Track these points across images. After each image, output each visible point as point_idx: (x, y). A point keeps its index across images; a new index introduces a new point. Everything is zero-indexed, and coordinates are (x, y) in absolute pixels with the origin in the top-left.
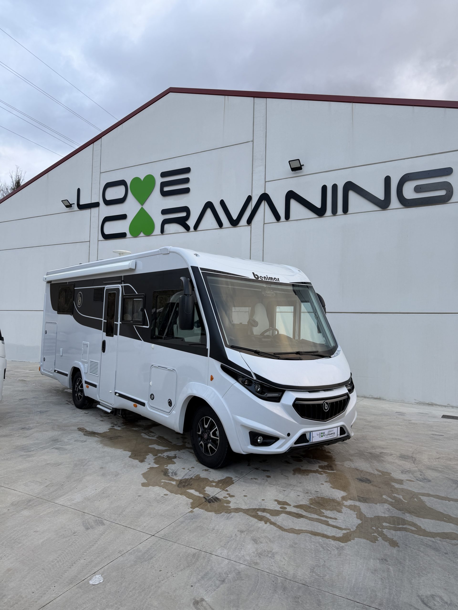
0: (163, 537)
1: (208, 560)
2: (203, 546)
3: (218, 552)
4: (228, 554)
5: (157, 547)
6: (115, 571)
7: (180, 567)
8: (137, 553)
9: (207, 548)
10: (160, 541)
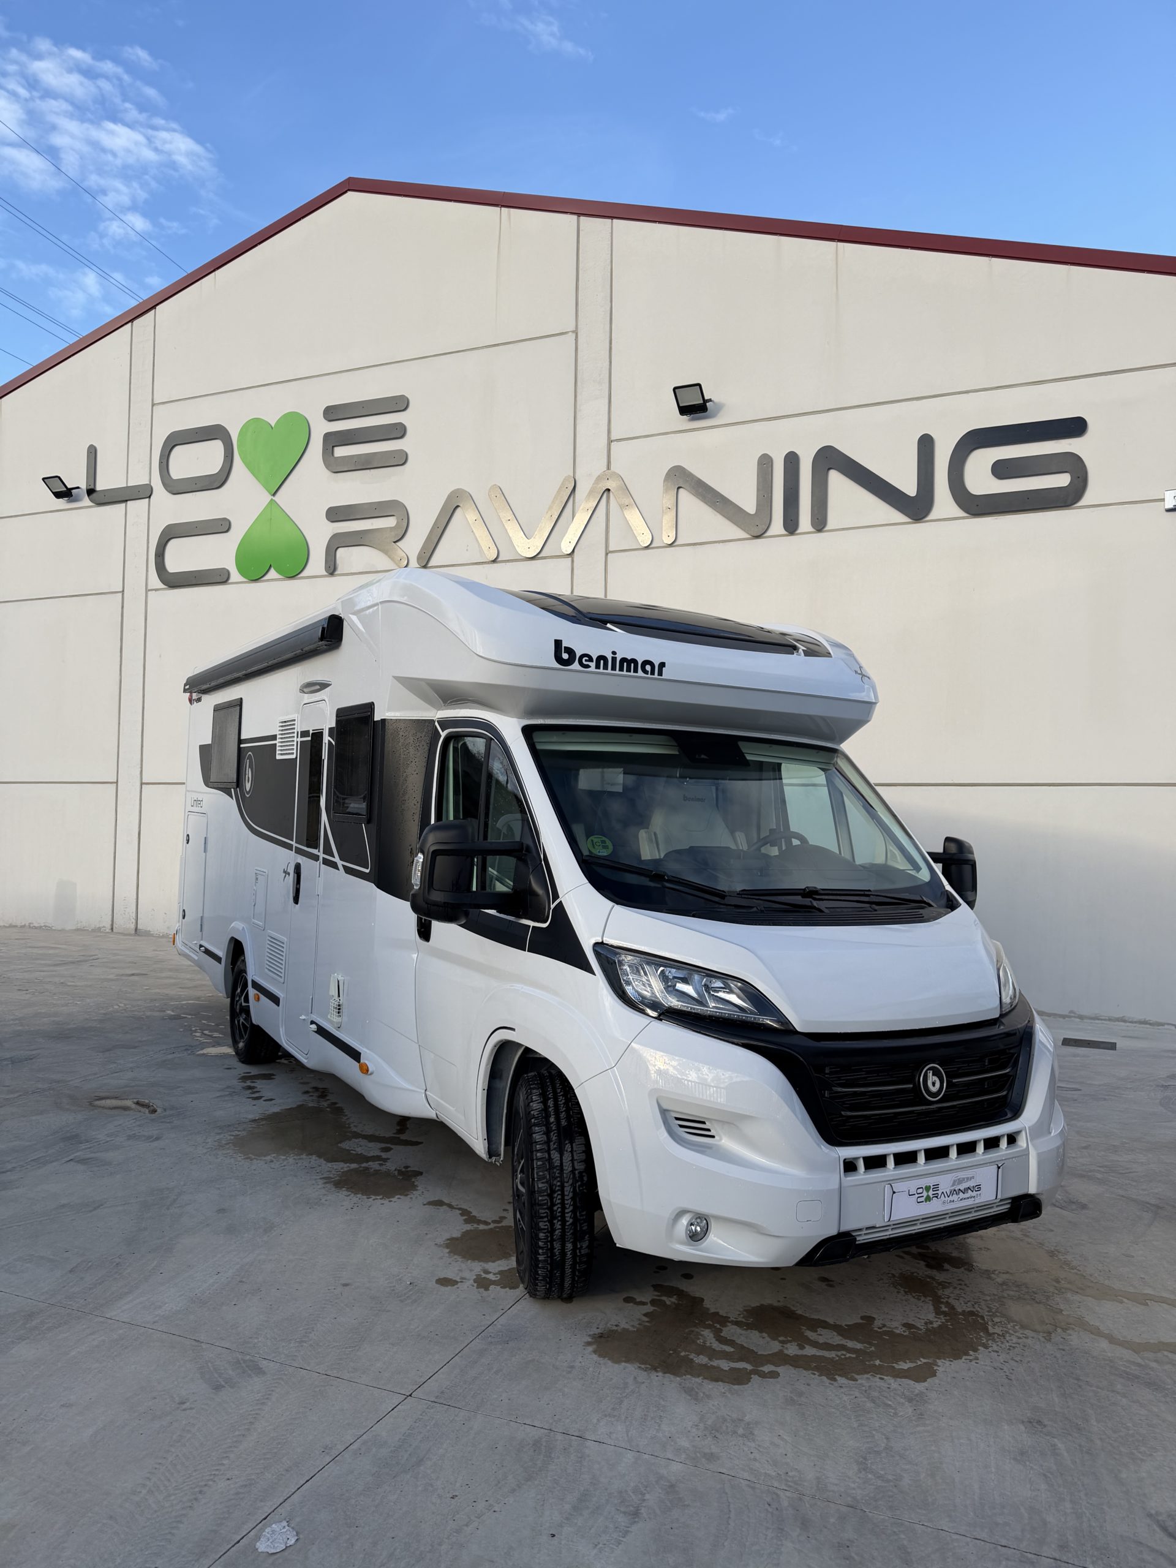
0: (437, 1397)
1: (579, 1455)
2: (556, 1418)
3: (599, 1433)
4: (627, 1435)
5: (428, 1428)
6: (324, 1507)
7: (506, 1483)
8: (374, 1450)
9: (568, 1421)
10: (432, 1411)
